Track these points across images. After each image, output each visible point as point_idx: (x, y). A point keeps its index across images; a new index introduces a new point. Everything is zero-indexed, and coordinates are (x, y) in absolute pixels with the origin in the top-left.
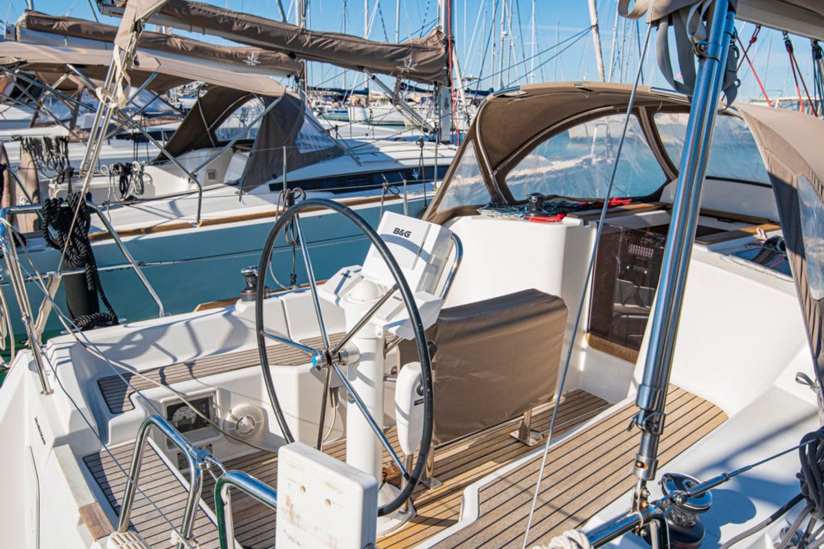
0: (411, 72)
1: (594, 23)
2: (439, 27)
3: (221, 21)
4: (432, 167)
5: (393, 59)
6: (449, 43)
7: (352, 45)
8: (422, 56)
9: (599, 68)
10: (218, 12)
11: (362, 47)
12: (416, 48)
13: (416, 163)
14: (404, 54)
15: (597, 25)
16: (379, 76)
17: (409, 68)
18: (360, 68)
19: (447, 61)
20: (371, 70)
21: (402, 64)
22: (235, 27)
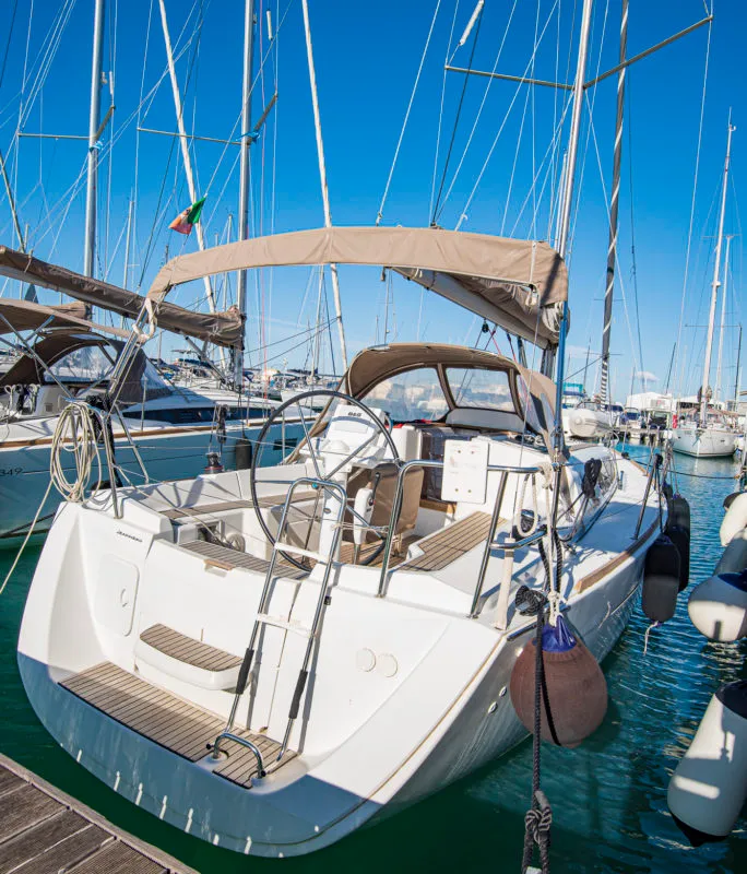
0: (217, 337)
1: (338, 314)
2: (236, 306)
3: (75, 282)
4: (245, 409)
5: (204, 325)
6: (243, 318)
7: (175, 311)
8: (227, 326)
9: (342, 347)
10: (74, 276)
11: (182, 313)
12: (223, 320)
13: (236, 404)
14: (212, 322)
15: (340, 317)
16: (191, 338)
17: (216, 333)
18: (177, 330)
19: (242, 330)
20: (188, 333)
21: (211, 329)
22: (86, 288)
